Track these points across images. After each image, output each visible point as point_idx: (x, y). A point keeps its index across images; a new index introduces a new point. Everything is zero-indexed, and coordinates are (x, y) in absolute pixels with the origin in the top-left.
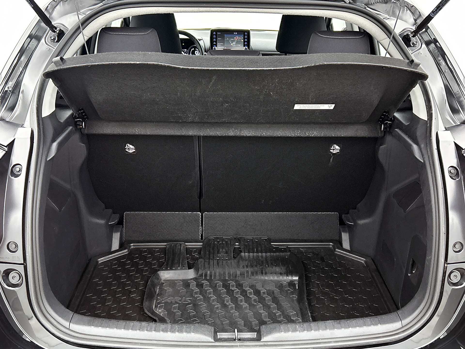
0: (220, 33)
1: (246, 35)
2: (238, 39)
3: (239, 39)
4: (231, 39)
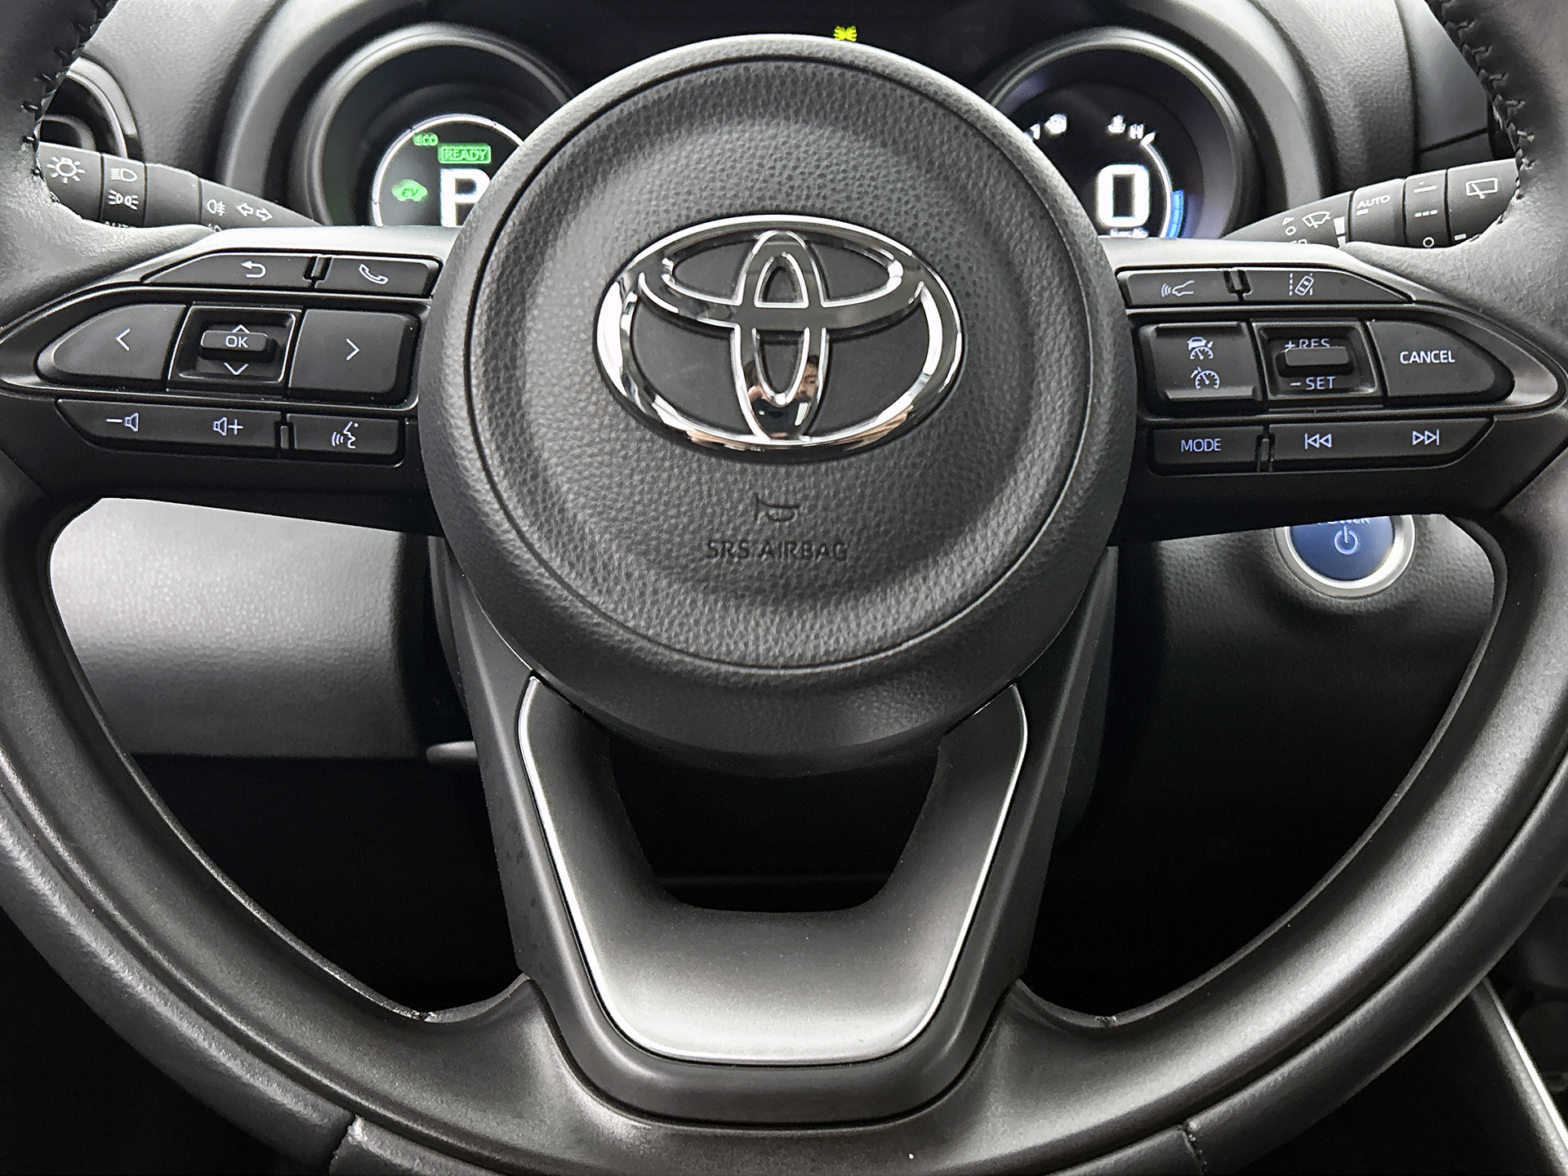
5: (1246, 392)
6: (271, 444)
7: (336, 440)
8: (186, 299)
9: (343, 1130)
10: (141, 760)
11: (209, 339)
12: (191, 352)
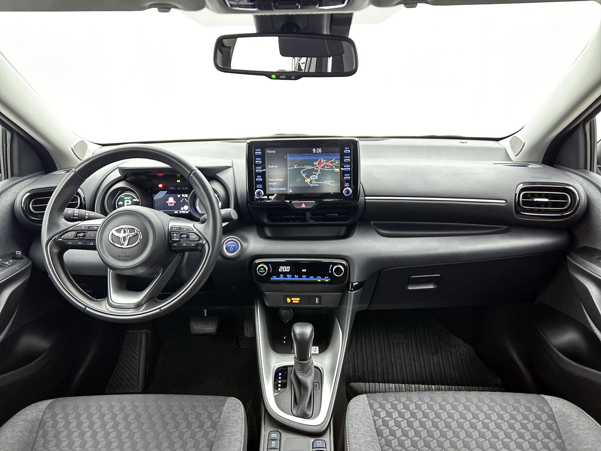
0: (274, 152)
1: (347, 154)
2: (325, 165)
3: (328, 166)
4: (305, 167)
5: (178, 240)
6: (84, 245)
7: (91, 244)
8: (76, 231)
9: (85, 308)
10: (71, 275)
11: (78, 235)
12: (76, 236)
